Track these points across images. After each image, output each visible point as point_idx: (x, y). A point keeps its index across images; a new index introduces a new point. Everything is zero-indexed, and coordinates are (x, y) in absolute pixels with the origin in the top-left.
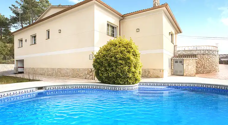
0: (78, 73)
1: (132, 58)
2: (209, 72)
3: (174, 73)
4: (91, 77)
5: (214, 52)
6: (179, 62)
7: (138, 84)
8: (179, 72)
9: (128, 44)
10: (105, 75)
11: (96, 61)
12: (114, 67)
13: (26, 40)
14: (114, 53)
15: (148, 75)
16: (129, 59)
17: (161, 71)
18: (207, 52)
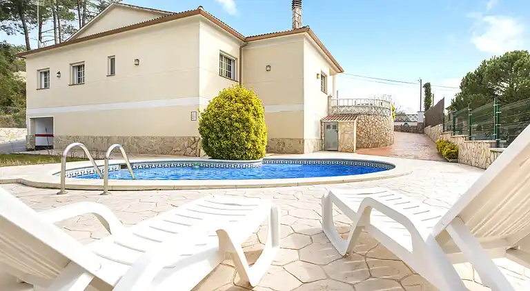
0: (171, 145)
1: (252, 120)
2: (376, 145)
3: (325, 147)
4: (194, 152)
5: (384, 111)
6: (332, 126)
7: (261, 159)
8: (332, 145)
9: (246, 98)
10: (217, 145)
11: (203, 124)
12: (229, 133)
13: (59, 73)
14: (229, 111)
15: (282, 149)
16: (248, 120)
17: (302, 141)
18: (373, 110)
